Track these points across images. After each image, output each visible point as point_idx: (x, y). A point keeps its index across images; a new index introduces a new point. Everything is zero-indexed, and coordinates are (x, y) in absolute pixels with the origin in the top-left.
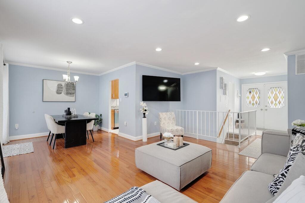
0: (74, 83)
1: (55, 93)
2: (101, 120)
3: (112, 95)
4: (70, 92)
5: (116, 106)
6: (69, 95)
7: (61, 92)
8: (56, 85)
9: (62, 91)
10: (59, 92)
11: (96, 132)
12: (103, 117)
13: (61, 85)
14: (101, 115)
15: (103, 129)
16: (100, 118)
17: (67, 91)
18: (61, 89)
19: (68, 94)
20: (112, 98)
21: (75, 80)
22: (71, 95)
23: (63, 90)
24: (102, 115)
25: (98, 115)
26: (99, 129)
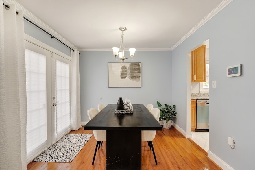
0: (140, 64)
1: (120, 77)
2: (174, 114)
3: (192, 76)
4: (135, 75)
5: (198, 92)
6: (134, 80)
7: (125, 76)
8: (121, 68)
9: (126, 74)
10: (123, 76)
11: (168, 130)
12: (178, 110)
13: (126, 68)
14: (174, 106)
15: (178, 127)
16: (173, 110)
17: (131, 74)
18: (126, 72)
19: (133, 77)
20: (193, 81)
21: (131, 55)
22: (137, 79)
23: (128, 74)
24: (176, 107)
25: (170, 106)
26: (172, 124)
